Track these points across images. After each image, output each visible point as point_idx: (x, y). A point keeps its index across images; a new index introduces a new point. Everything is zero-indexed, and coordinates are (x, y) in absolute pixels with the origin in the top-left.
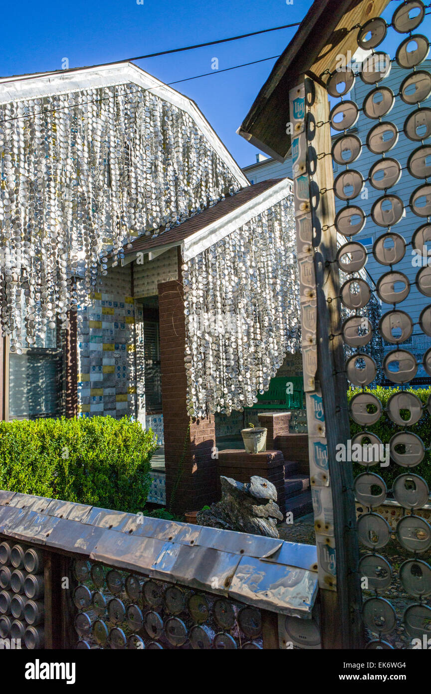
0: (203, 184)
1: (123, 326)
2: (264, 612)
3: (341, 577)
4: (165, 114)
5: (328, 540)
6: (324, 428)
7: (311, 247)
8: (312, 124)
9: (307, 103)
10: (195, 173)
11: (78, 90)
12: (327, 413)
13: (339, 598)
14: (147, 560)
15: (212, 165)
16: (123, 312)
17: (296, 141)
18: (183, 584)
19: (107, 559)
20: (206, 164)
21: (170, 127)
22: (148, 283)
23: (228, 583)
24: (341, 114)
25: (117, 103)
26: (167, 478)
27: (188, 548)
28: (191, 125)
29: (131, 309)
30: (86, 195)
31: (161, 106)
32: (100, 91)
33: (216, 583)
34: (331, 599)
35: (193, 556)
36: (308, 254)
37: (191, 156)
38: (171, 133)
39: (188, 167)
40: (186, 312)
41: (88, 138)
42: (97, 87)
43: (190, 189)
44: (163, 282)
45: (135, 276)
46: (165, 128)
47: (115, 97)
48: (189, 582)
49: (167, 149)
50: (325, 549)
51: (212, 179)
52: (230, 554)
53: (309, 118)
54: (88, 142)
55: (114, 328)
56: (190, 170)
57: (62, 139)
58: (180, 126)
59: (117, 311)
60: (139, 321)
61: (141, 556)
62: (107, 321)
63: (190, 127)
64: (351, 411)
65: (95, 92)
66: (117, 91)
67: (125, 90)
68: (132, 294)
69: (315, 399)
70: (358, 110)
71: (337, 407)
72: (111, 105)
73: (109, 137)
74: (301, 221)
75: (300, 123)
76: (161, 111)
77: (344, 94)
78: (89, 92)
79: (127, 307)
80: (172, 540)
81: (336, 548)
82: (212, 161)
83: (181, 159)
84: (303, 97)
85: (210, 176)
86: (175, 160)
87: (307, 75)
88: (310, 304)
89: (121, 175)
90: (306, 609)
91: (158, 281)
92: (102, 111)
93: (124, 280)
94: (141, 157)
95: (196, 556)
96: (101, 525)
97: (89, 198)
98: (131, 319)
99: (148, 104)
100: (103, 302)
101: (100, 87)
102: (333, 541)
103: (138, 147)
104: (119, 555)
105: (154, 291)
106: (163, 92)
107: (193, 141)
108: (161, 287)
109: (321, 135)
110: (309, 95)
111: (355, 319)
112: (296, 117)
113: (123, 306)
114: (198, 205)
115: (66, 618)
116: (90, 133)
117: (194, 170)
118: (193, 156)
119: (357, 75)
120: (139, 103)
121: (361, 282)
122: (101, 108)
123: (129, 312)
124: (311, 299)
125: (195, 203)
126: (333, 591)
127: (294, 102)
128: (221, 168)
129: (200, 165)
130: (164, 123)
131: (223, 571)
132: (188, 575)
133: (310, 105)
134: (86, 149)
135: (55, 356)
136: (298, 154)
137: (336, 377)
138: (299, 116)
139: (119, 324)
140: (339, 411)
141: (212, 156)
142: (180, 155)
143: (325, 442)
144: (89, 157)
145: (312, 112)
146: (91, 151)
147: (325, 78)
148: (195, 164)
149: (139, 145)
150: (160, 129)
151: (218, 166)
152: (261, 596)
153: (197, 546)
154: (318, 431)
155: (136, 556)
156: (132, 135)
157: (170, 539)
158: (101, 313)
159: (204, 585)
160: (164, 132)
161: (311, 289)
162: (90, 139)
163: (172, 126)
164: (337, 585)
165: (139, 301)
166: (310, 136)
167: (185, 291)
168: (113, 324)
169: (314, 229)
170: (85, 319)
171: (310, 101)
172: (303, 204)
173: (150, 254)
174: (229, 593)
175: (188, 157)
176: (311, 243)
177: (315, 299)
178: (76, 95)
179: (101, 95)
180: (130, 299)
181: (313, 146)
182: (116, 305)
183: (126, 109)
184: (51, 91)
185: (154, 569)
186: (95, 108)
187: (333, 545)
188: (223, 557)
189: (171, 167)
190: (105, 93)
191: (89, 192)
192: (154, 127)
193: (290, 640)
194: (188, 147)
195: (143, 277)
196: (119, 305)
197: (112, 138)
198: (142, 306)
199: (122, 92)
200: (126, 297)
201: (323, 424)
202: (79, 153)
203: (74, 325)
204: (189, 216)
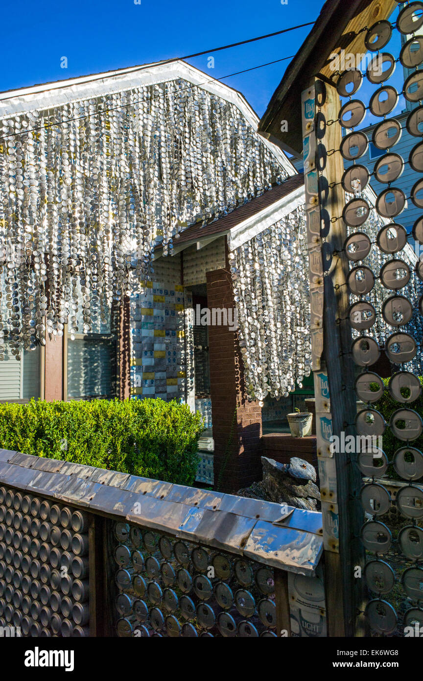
0: (251, 174)
1: (174, 313)
2: (276, 570)
3: (344, 541)
4: (213, 106)
5: (332, 507)
6: (329, 404)
7: (319, 238)
8: (322, 123)
9: (317, 103)
10: (242, 163)
11: (129, 89)
12: (332, 391)
13: (341, 560)
14: (175, 522)
15: (260, 155)
16: (173, 300)
17: (307, 140)
18: (204, 543)
19: (141, 520)
20: (253, 155)
21: (218, 120)
22: (197, 272)
23: (243, 544)
24: (350, 113)
25: (167, 99)
26: (215, 459)
27: (210, 512)
28: (238, 116)
29: (181, 297)
30: (138, 187)
31: (209, 100)
32: (151, 88)
33: (233, 542)
34: (334, 560)
35: (214, 519)
36: (316, 245)
37: (239, 148)
38: (219, 126)
39: (235, 158)
40: (235, 299)
41: (139, 134)
42: (147, 85)
43: (238, 180)
44: (211, 270)
45: (185, 265)
46: (214, 120)
47: (165, 93)
48: (209, 542)
49: (215, 141)
50: (329, 515)
51: (260, 169)
52: (247, 519)
53: (320, 117)
54: (139, 138)
55: (164, 315)
56: (238, 161)
57: (115, 136)
58: (228, 118)
59: (168, 299)
60: (189, 306)
61: (169, 518)
62: (158, 309)
63: (237, 119)
64: (355, 389)
65: (145, 89)
66: (167, 88)
67: (174, 86)
68: (182, 282)
69: (322, 378)
70: (365, 109)
71: (343, 385)
72: (161, 101)
73: (160, 132)
74: (310, 213)
75: (311, 122)
76: (210, 104)
77: (353, 93)
78: (140, 90)
79: (177, 294)
80: (197, 505)
81: (339, 514)
82: (260, 151)
83: (229, 150)
84: (313, 98)
85: (258, 166)
86: (223, 152)
87: (318, 77)
88: (317, 290)
89: (171, 168)
90: (311, 568)
91: (207, 269)
92: (153, 108)
93: (174, 269)
94: (193, 151)
95: (217, 519)
96: (137, 492)
97: (140, 190)
98: (181, 306)
99: (196, 98)
100: (155, 291)
101: (151, 84)
102: (336, 507)
103: (188, 140)
104: (151, 518)
105: (203, 279)
106: (211, 86)
107: (240, 132)
108: (209, 275)
109: (331, 132)
110: (320, 96)
111: (360, 304)
112: (307, 118)
113: (173, 294)
114: (245, 195)
115: (107, 574)
116: (141, 129)
117: (241, 161)
118: (241, 146)
119: (364, 76)
120: (188, 97)
121: (366, 270)
122: (151, 104)
123: (179, 299)
124: (319, 286)
125: (242, 193)
126: (336, 553)
127: (305, 103)
128: (268, 158)
129: (247, 156)
130: (212, 116)
131: (240, 533)
132: (209, 535)
133: (320, 105)
134: (137, 144)
135: (108, 341)
136: (308, 151)
137: (343, 358)
138: (309, 116)
139: (170, 312)
140: (345, 389)
141: (260, 146)
142: (228, 146)
143: (330, 417)
144: (140, 152)
145: (323, 111)
146: (142, 146)
147: (335, 79)
148: (243, 155)
149: (189, 138)
150: (208, 122)
151: (266, 156)
152: (271, 555)
153: (219, 511)
154: (324, 407)
155: (165, 519)
156: (181, 128)
157: (196, 504)
158: (152, 301)
159: (222, 545)
160: (213, 125)
161: (319, 276)
162: (141, 135)
163: (220, 118)
164: (340, 547)
165: (189, 289)
166: (320, 134)
167: (233, 279)
168: (164, 311)
169: (323, 221)
170: (138, 306)
171: (320, 101)
172: (312, 198)
173: (198, 244)
174: (244, 552)
175: (236, 148)
176: (319, 234)
177: (323, 285)
178: (128, 93)
179: (151, 92)
180: (180, 287)
181: (323, 143)
182: (166, 293)
183: (175, 104)
184: (104, 91)
185: (180, 530)
186: (146, 105)
187: (336, 511)
188: (241, 520)
189: (219, 159)
190: (155, 90)
191: (140, 185)
192: (203, 120)
193: (297, 596)
194: (235, 139)
195: (192, 266)
196: (169, 293)
197: (163, 133)
198: (191, 294)
199: (172, 88)
200: (176, 286)
201: (328, 401)
202: (131, 148)
203: (128, 311)
204: (237, 206)
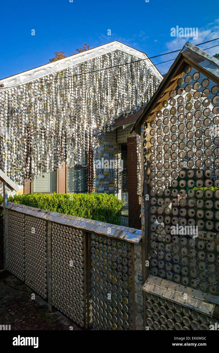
0: (149, 91)
1: (112, 155)
2: (130, 243)
3: (146, 236)
4: (132, 62)
7: (143, 164)
8: (146, 134)
10: (145, 87)
11: (94, 57)
12: (145, 201)
13: (145, 240)
15: (153, 82)
16: (113, 149)
18: (115, 238)
19: (99, 233)
20: (150, 82)
21: (134, 67)
22: (123, 137)
23: (124, 237)
24: (152, 132)
25: (111, 60)
26: (129, 219)
27: (117, 230)
28: (144, 65)
29: (116, 148)
30: (97, 102)
31: (130, 58)
32: (104, 56)
33: (122, 237)
34: (144, 240)
37: (143, 79)
38: (134, 70)
39: (142, 84)
40: (137, 152)
41: (98, 77)
42: (102, 55)
43: (142, 95)
44: (130, 137)
45: (118, 134)
46: (132, 68)
47: (110, 57)
49: (133, 77)
51: (153, 89)
52: (126, 232)
53: (145, 132)
54: (99, 79)
55: (108, 156)
56: (143, 86)
57: (88, 79)
58: (139, 66)
59: (110, 149)
60: (119, 153)
62: (106, 153)
63: (143, 66)
64: (151, 201)
65: (101, 57)
66: (111, 55)
67: (114, 54)
68: (117, 141)
72: (108, 61)
73: (107, 76)
75: (143, 134)
76: (130, 60)
77: (153, 127)
78: (99, 57)
79: (114, 147)
82: (153, 80)
83: (139, 81)
85: (152, 87)
86: (136, 82)
87: (145, 122)
89: (112, 92)
90: (138, 242)
91: (127, 136)
92: (105, 65)
93: (113, 136)
94: (121, 83)
95: (118, 232)
96: (98, 225)
97: (99, 103)
98: (116, 152)
99: (124, 58)
100: (104, 146)
101: (104, 54)
102: (144, 229)
103: (119, 79)
104: (102, 232)
105: (126, 141)
106: (131, 52)
107: (145, 72)
108: (129, 139)
109: (148, 137)
113: (112, 147)
114: (146, 102)
115: (89, 248)
116: (100, 75)
117: (144, 86)
118: (144, 79)
120: (120, 58)
122: (104, 64)
123: (115, 149)
124: (143, 176)
125: (145, 101)
127: (142, 128)
128: (157, 83)
129: (147, 83)
130: (131, 66)
131: (123, 235)
132: (116, 236)
134: (98, 82)
135: (85, 167)
139: (111, 154)
141: (153, 78)
142: (139, 79)
143: (144, 208)
144: (99, 86)
146: (100, 84)
147: (149, 122)
148: (145, 83)
149: (120, 78)
150: (129, 69)
151: (156, 82)
152: (130, 240)
153: (119, 230)
155: (105, 232)
156: (117, 73)
157: (114, 228)
158: (103, 150)
159: (119, 238)
160: (131, 71)
162: (100, 78)
163: (135, 67)
164: (145, 238)
165: (119, 144)
167: (137, 143)
168: (108, 154)
169: (144, 160)
170: (97, 152)
171: (145, 128)
173: (124, 126)
174: (124, 239)
175: (142, 80)
178: (94, 59)
179: (104, 58)
180: (116, 143)
181: (146, 139)
182: (110, 147)
183: (115, 62)
184: (84, 60)
185: (109, 235)
186: (102, 64)
187: (144, 230)
188: (124, 232)
189: (134, 86)
190: (106, 56)
191: (99, 100)
192: (127, 68)
193: (136, 250)
194: (142, 75)
195: (121, 134)
196: (111, 146)
197: (109, 76)
198: (121, 146)
199: (113, 55)
200: (114, 143)
201: (144, 204)
202: (95, 85)
203: (93, 155)
204: (142, 107)
